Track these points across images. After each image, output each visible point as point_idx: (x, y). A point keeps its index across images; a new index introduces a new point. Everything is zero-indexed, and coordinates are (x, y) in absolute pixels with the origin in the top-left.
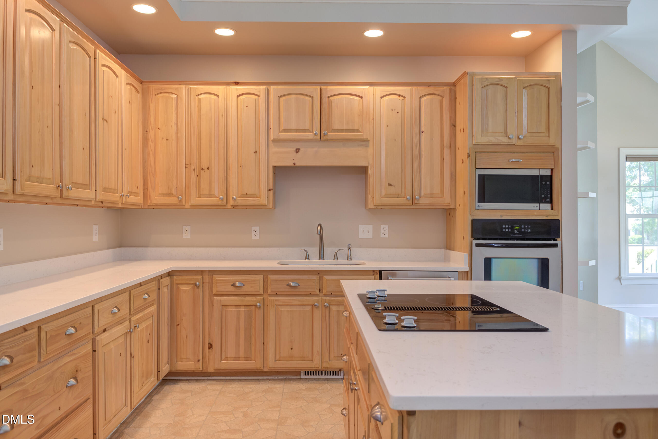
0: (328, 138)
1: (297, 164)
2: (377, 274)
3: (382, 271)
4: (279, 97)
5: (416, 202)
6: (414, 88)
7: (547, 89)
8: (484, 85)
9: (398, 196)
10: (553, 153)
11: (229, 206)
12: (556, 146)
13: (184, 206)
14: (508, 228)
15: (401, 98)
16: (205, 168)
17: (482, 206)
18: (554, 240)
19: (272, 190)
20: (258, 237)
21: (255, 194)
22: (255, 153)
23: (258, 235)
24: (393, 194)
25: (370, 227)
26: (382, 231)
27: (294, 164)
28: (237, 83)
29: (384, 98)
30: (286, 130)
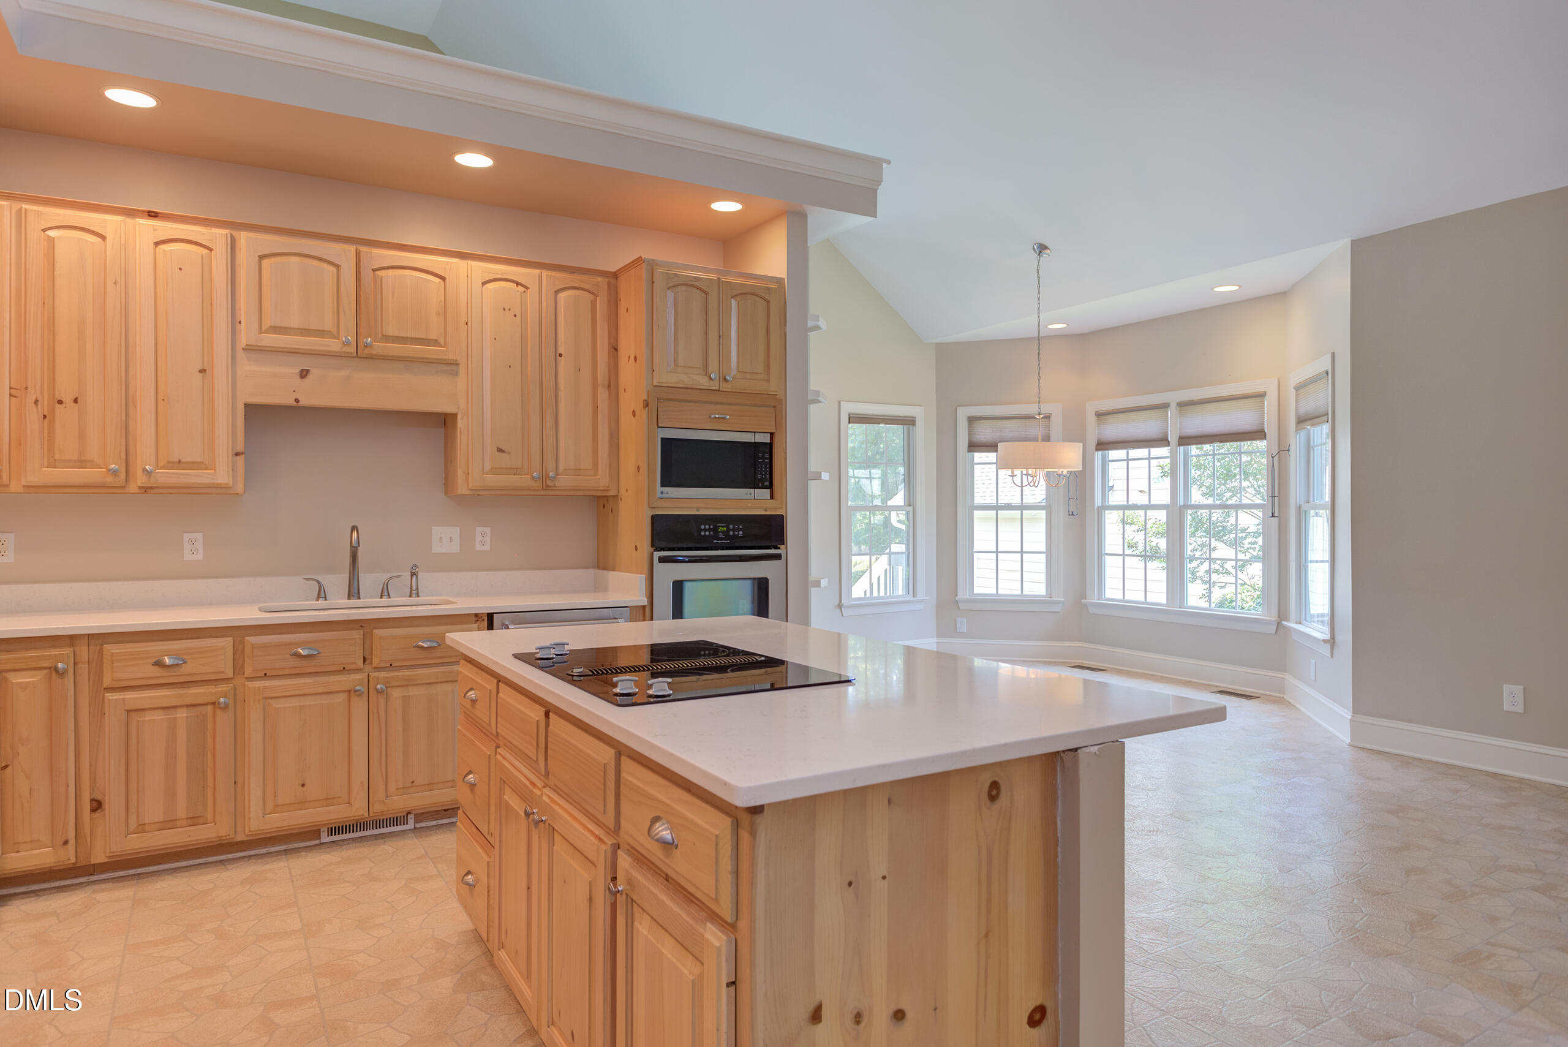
0: (374, 352)
1: (302, 403)
2: (483, 620)
3: (495, 615)
4: (261, 257)
5: (549, 483)
6: (545, 273)
7: (766, 303)
8: (671, 285)
9: (515, 471)
10: (775, 407)
11: (133, 488)
12: (778, 397)
13: (7, 486)
14: (709, 530)
15: (521, 289)
16: (67, 399)
17: (667, 493)
18: (776, 548)
19: (244, 454)
20: (199, 556)
21: (202, 463)
22: (200, 371)
23: (201, 552)
24: (507, 468)
25: (455, 532)
26: (478, 538)
27: (297, 401)
28: (153, 215)
29: (488, 286)
30: (276, 330)
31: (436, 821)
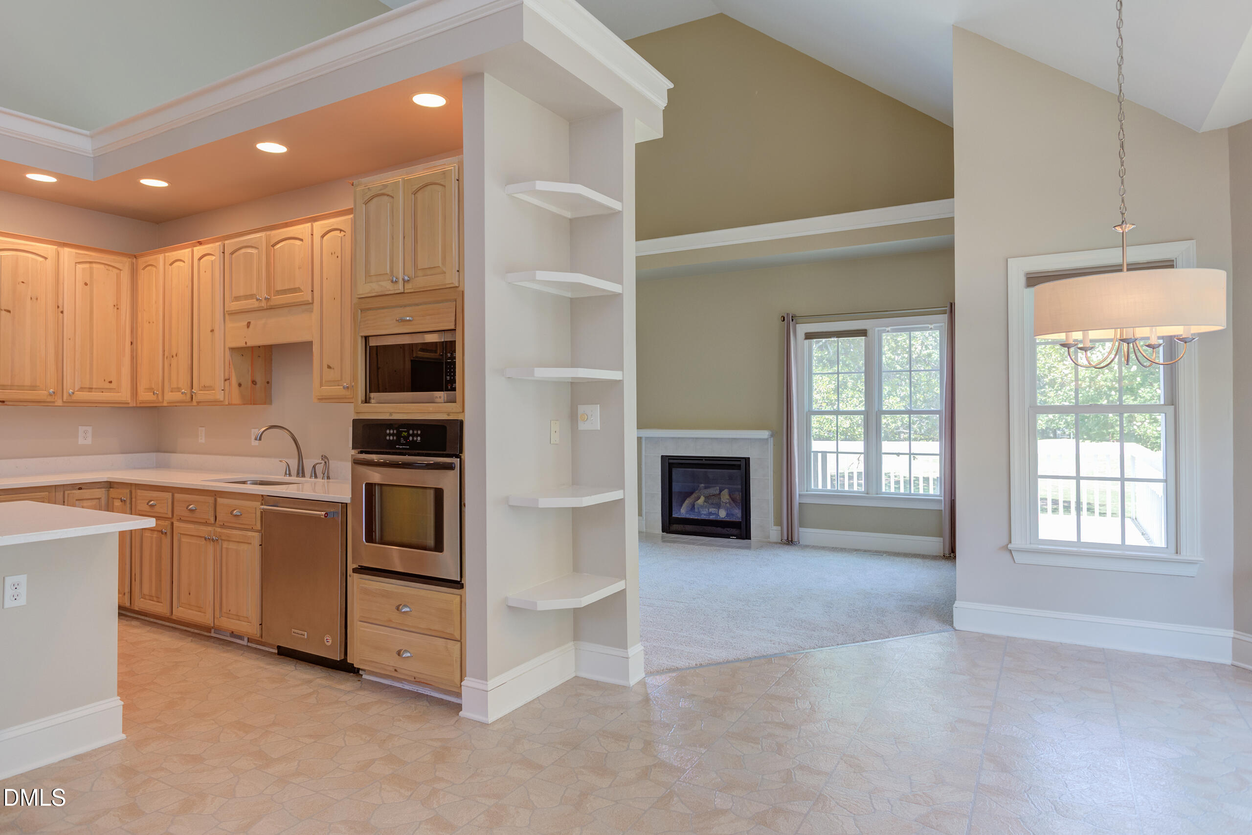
0: (274, 304)
1: (249, 344)
4: (233, 254)
8: (365, 200)
9: (338, 383)
10: (455, 300)
11: (194, 402)
12: (459, 288)
13: (163, 402)
14: (393, 435)
15: (342, 234)
16: (174, 356)
19: (229, 379)
21: (211, 387)
22: (211, 331)
24: (333, 381)
27: (246, 343)
28: (200, 243)
29: (325, 238)
30: (237, 299)
31: (257, 645)
